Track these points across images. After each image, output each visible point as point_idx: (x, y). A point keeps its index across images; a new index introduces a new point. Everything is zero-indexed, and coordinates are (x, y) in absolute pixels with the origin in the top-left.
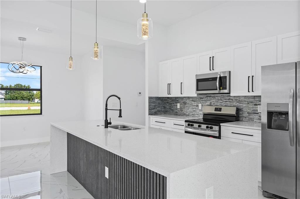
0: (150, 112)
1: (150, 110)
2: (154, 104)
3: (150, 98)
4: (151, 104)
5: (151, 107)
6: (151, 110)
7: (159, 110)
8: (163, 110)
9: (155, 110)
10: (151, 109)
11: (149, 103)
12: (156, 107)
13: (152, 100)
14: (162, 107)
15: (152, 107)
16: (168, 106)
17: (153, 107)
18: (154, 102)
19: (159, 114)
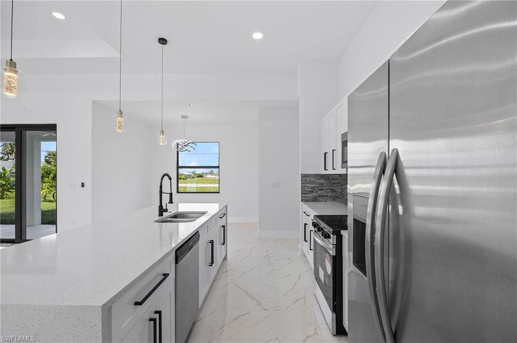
0: (305, 197)
1: (304, 194)
2: (311, 185)
3: (304, 176)
4: (306, 185)
5: (306, 189)
6: (306, 194)
7: (321, 195)
8: (329, 194)
9: (314, 194)
10: (305, 192)
11: (302, 183)
12: (316, 189)
13: (308, 178)
14: (329, 191)
15: (308, 190)
16: (339, 188)
17: (311, 190)
18: (310, 182)
19: (322, 201)
